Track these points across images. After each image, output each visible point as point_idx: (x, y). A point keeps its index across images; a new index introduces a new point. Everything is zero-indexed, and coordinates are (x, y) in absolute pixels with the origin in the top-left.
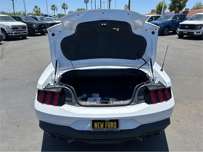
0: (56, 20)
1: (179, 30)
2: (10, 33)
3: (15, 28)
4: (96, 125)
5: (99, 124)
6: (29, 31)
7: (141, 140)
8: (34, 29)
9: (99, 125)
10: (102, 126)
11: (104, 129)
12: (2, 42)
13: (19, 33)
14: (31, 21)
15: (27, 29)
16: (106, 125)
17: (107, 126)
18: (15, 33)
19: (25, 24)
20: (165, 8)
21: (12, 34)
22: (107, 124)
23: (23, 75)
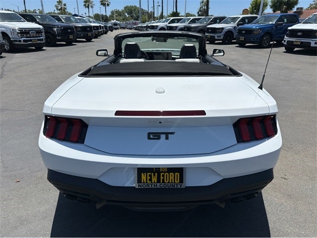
0: (91, 22)
1: (286, 38)
2: (16, 41)
3: (24, 32)
4: (144, 177)
5: (150, 176)
6: (47, 38)
7: (223, 206)
8: (54, 35)
9: (149, 178)
10: (155, 179)
11: (158, 184)
12: (3, 54)
13: (31, 40)
14: (51, 23)
15: (43, 34)
16: (162, 178)
17: (163, 180)
18: (25, 41)
19: (41, 27)
20: (265, 5)
21: (20, 41)
22: (163, 176)
23: (33, 103)
